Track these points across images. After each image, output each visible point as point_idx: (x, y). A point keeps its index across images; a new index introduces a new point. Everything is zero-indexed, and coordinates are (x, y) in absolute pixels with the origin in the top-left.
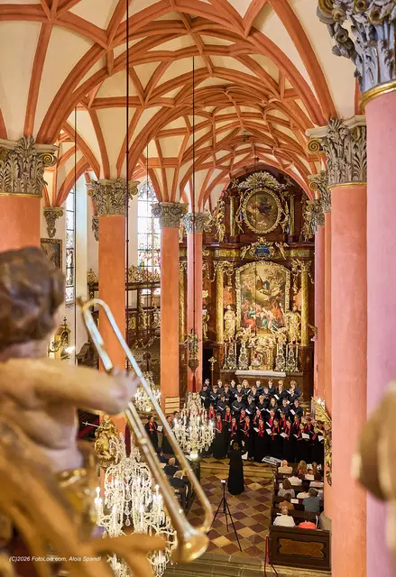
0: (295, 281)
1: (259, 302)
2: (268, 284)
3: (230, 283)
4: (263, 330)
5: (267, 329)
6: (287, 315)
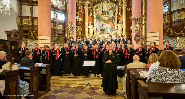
0: (120, 10)
1: (104, 21)
2: (108, 13)
3: (91, 13)
4: (105, 33)
5: (108, 33)
6: (117, 25)
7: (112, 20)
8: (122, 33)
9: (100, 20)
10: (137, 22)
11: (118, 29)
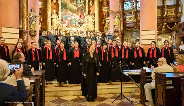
4: (73, 26)
5: (76, 25)
6: (87, 17)
7: (82, 10)
8: (93, 27)
9: (66, 9)
10: (115, 15)
11: (89, 22)
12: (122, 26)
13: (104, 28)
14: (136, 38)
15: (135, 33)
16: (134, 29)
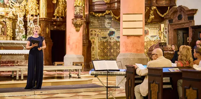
5: (4, 4)
12: (87, 8)
13: (56, 11)
14: (108, 29)
15: (107, 21)
16: (106, 14)
